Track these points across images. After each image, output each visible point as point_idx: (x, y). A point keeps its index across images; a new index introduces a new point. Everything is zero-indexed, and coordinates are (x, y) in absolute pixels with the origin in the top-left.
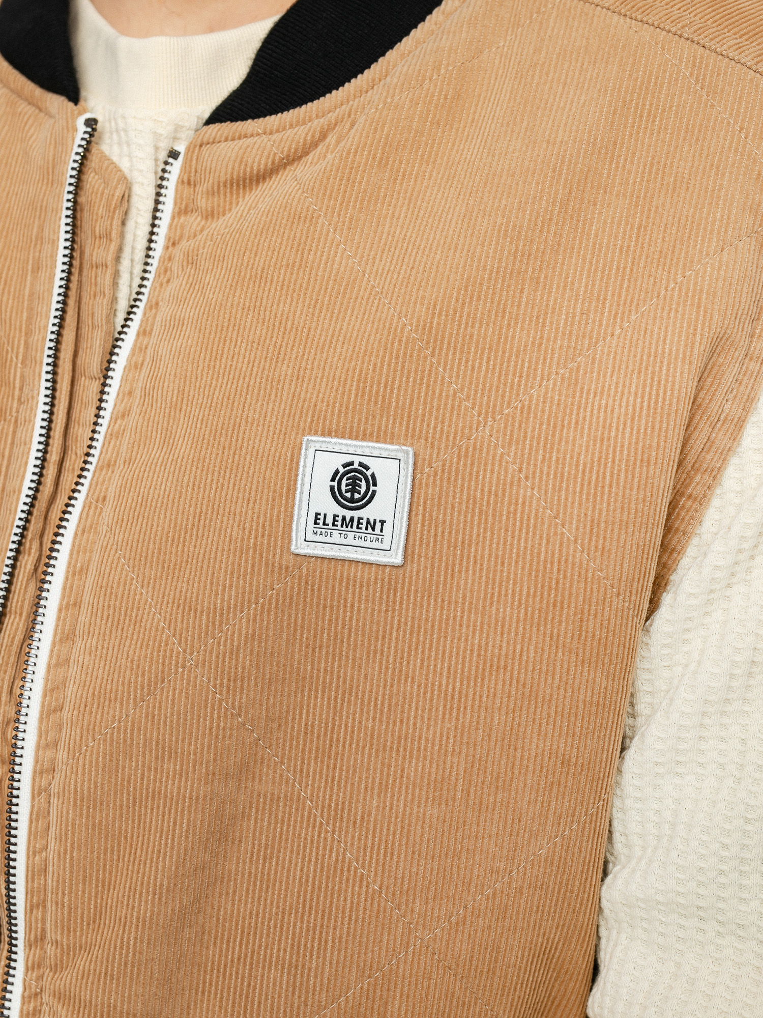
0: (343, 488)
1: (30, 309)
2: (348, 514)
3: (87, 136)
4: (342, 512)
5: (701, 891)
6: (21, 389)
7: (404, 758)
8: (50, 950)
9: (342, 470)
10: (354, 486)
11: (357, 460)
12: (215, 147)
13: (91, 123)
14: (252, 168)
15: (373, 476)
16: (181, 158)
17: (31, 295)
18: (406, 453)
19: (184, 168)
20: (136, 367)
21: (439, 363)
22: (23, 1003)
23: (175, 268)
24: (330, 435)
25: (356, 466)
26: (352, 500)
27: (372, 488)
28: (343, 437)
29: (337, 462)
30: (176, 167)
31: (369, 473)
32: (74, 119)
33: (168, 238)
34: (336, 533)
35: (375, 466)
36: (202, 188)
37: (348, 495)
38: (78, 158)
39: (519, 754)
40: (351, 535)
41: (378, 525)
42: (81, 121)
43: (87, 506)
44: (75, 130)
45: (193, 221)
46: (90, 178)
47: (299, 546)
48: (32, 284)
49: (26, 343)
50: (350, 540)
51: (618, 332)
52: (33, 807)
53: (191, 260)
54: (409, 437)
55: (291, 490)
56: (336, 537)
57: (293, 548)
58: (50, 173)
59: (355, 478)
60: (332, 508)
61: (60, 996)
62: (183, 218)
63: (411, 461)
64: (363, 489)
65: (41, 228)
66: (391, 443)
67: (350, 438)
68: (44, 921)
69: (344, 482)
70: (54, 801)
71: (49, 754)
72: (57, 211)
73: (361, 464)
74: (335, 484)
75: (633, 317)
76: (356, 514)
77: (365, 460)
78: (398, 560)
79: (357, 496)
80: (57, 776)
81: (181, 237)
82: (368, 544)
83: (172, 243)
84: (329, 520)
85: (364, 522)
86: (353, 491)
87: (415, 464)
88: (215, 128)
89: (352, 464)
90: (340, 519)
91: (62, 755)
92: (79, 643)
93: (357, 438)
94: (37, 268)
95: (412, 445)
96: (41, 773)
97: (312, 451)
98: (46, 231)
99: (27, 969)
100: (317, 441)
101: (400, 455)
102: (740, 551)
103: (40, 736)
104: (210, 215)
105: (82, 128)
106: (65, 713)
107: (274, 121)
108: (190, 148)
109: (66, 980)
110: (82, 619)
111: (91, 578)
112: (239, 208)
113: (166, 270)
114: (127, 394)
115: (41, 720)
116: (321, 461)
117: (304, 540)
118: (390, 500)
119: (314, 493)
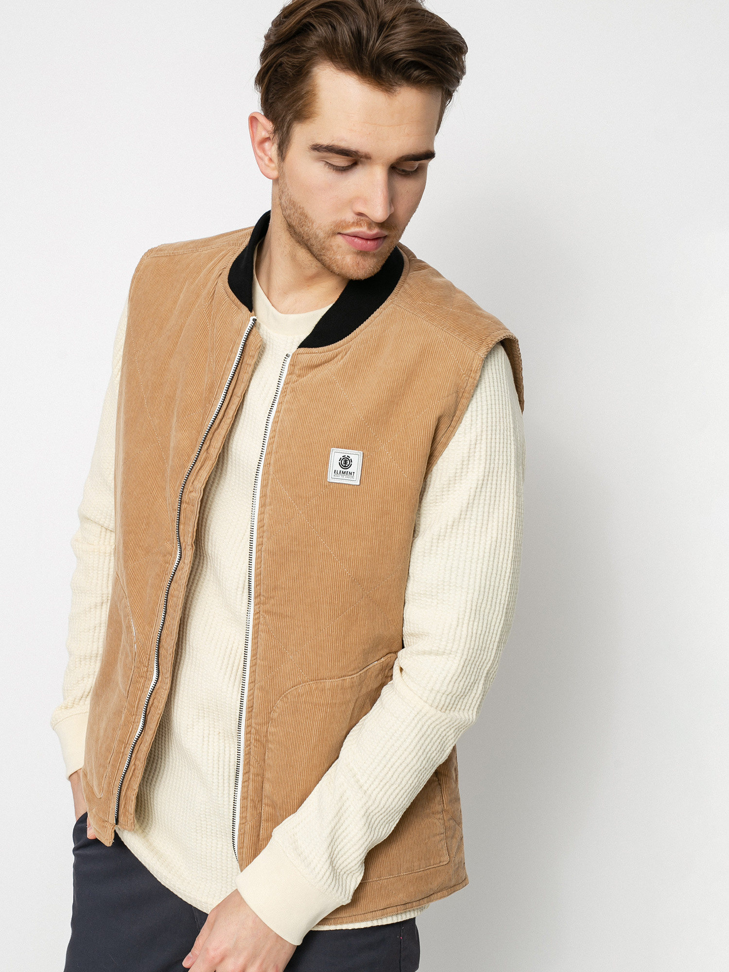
0: (343, 463)
1: (224, 371)
2: (344, 470)
3: (252, 324)
4: (342, 470)
6: (216, 395)
7: (361, 541)
8: (262, 598)
9: (342, 458)
10: (346, 462)
11: (346, 455)
12: (302, 355)
13: (255, 320)
14: (314, 363)
15: (351, 460)
16: (290, 357)
17: (225, 367)
18: (361, 453)
19: (291, 360)
20: (276, 422)
21: (370, 427)
22: (254, 616)
23: (288, 392)
24: (339, 448)
25: (346, 457)
26: (345, 466)
27: (351, 463)
28: (342, 448)
29: (341, 456)
30: (289, 360)
31: (350, 459)
32: (250, 317)
33: (285, 382)
34: (340, 476)
35: (352, 457)
36: (297, 368)
37: (344, 465)
38: (249, 330)
39: (394, 539)
40: (345, 476)
41: (353, 473)
42: (252, 318)
43: (265, 466)
44: (249, 321)
45: (294, 377)
46: (251, 338)
47: (330, 479)
48: (226, 364)
49: (221, 381)
50: (344, 478)
51: (418, 417)
52: (256, 555)
53: (293, 390)
54: (362, 449)
55: (328, 463)
56: (340, 477)
57: (328, 480)
58: (239, 332)
59: (346, 460)
60: (339, 469)
61: (266, 612)
62: (290, 376)
63: (362, 456)
64: (348, 463)
65: (233, 348)
66: (356, 450)
67: (345, 449)
68: (260, 589)
69: (343, 461)
70: (263, 553)
71: (261, 539)
72: (239, 344)
73: (348, 456)
74: (340, 462)
75: (422, 413)
76: (346, 470)
77: (349, 455)
78: (358, 484)
79: (346, 465)
80: (264, 546)
81: (290, 382)
82: (349, 479)
83: (286, 383)
84: (339, 472)
85: (348, 473)
86: (345, 464)
87: (363, 456)
88: (302, 350)
89: (345, 456)
90: (341, 472)
91: (265, 539)
92: (267, 507)
93: (346, 449)
94: (229, 360)
95: (362, 451)
96: (259, 545)
97: (333, 452)
98: (234, 349)
99: (255, 605)
100: (335, 449)
101: (359, 454)
103: (258, 535)
104: (299, 376)
105: (251, 321)
106: (265, 528)
107: (321, 349)
108: (293, 354)
109: (267, 607)
110: (268, 500)
111: (269, 488)
112: (310, 375)
113: (284, 392)
114: (274, 430)
115: (258, 530)
116: (336, 455)
117: (331, 478)
118: (356, 466)
119: (334, 464)
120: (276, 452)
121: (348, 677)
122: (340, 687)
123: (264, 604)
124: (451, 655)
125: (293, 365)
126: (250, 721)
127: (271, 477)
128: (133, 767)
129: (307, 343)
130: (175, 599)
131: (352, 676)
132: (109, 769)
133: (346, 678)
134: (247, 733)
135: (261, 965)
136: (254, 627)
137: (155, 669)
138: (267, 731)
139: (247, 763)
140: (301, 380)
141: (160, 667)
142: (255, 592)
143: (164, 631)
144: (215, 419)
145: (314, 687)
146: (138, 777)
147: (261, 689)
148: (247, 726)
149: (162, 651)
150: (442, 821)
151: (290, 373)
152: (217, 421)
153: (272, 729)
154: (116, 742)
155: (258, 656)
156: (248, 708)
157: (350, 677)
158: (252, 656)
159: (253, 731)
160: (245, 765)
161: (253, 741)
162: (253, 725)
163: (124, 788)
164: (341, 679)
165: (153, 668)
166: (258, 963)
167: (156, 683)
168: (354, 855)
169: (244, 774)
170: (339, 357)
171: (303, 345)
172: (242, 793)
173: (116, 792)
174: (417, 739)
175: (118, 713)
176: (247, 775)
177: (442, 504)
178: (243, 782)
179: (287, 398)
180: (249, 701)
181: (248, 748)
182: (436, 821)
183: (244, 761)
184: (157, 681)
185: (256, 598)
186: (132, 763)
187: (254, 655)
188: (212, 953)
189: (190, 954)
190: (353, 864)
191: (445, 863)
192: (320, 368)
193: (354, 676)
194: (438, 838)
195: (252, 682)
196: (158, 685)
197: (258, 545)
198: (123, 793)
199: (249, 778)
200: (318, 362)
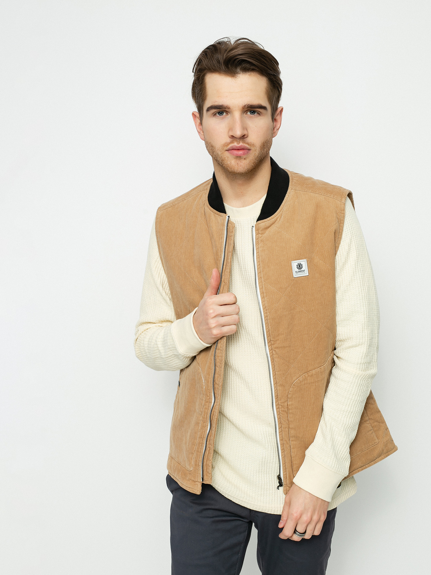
1: (221, 244)
2: (300, 270)
3: (228, 219)
5: (348, 317)
6: (220, 256)
8: (272, 342)
11: (299, 263)
12: (260, 224)
13: (229, 217)
14: (267, 226)
17: (221, 242)
18: (305, 260)
19: (255, 228)
20: (258, 258)
21: (306, 247)
24: (295, 260)
26: (300, 268)
28: (297, 260)
29: (297, 264)
30: (254, 228)
33: (256, 238)
35: (302, 263)
36: (259, 230)
41: (304, 271)
42: (227, 216)
43: (258, 279)
44: (226, 218)
46: (229, 224)
48: (221, 240)
49: (220, 249)
50: (301, 274)
52: (265, 322)
53: (262, 241)
55: (292, 269)
56: (299, 274)
57: (294, 277)
58: (223, 224)
59: (299, 265)
60: (298, 270)
61: (275, 348)
64: (301, 266)
65: (222, 232)
66: (303, 259)
68: (270, 338)
70: (268, 320)
71: (266, 314)
72: (225, 229)
74: (297, 267)
75: (327, 235)
76: (301, 270)
77: (300, 263)
78: (308, 274)
80: (268, 317)
82: (303, 273)
84: (298, 272)
86: (300, 267)
87: (307, 261)
91: (268, 314)
92: (265, 298)
94: (222, 238)
95: (306, 259)
97: (293, 263)
99: (269, 347)
101: (305, 261)
102: (345, 258)
106: (267, 308)
107: (268, 219)
108: (255, 225)
109: (276, 345)
110: (265, 294)
111: (264, 289)
112: (267, 232)
113: (257, 243)
114: (258, 262)
115: (263, 310)
116: (295, 264)
117: (295, 275)
118: (305, 267)
119: (295, 269)
120: (263, 271)
121: (322, 367)
122: (319, 372)
123: (273, 345)
124: (362, 345)
125: (257, 230)
126: (278, 402)
127: (263, 283)
128: (208, 449)
129: (260, 218)
130: (220, 358)
131: (324, 366)
132: (195, 454)
133: (321, 367)
134: (277, 409)
135: (318, 513)
136: (271, 357)
137: (213, 397)
138: (287, 405)
139: (280, 423)
140: (263, 235)
141: (216, 395)
142: (268, 340)
143: (216, 376)
144: (223, 266)
145: (307, 375)
146: (211, 453)
147: (281, 385)
148: (276, 405)
149: (216, 386)
150: (370, 424)
151: (257, 234)
152: (224, 266)
153: (289, 403)
154: (198, 439)
155: (276, 370)
156: (275, 396)
157: (323, 366)
158: (273, 371)
159: (280, 406)
160: (279, 424)
161: (281, 412)
162: (280, 404)
163: (205, 461)
164: (319, 368)
165: (212, 396)
166: (316, 513)
167: (214, 404)
168: (345, 450)
169: (279, 429)
170: (278, 220)
171: (258, 220)
172: (280, 437)
173: (201, 464)
174: (357, 387)
175: (197, 424)
176: (281, 429)
177: (341, 276)
178: (279, 433)
179: (260, 245)
180: (275, 393)
181: (279, 416)
182: (367, 425)
183: (278, 422)
184: (214, 403)
185: (268, 343)
186: (208, 447)
187: (274, 370)
188: (295, 515)
189: (281, 521)
190: (345, 455)
191: (377, 443)
192: (271, 227)
193: (324, 365)
194: (370, 432)
195: (276, 383)
196: (215, 404)
197: (265, 318)
198: (205, 463)
199: (282, 430)
200: (269, 225)
